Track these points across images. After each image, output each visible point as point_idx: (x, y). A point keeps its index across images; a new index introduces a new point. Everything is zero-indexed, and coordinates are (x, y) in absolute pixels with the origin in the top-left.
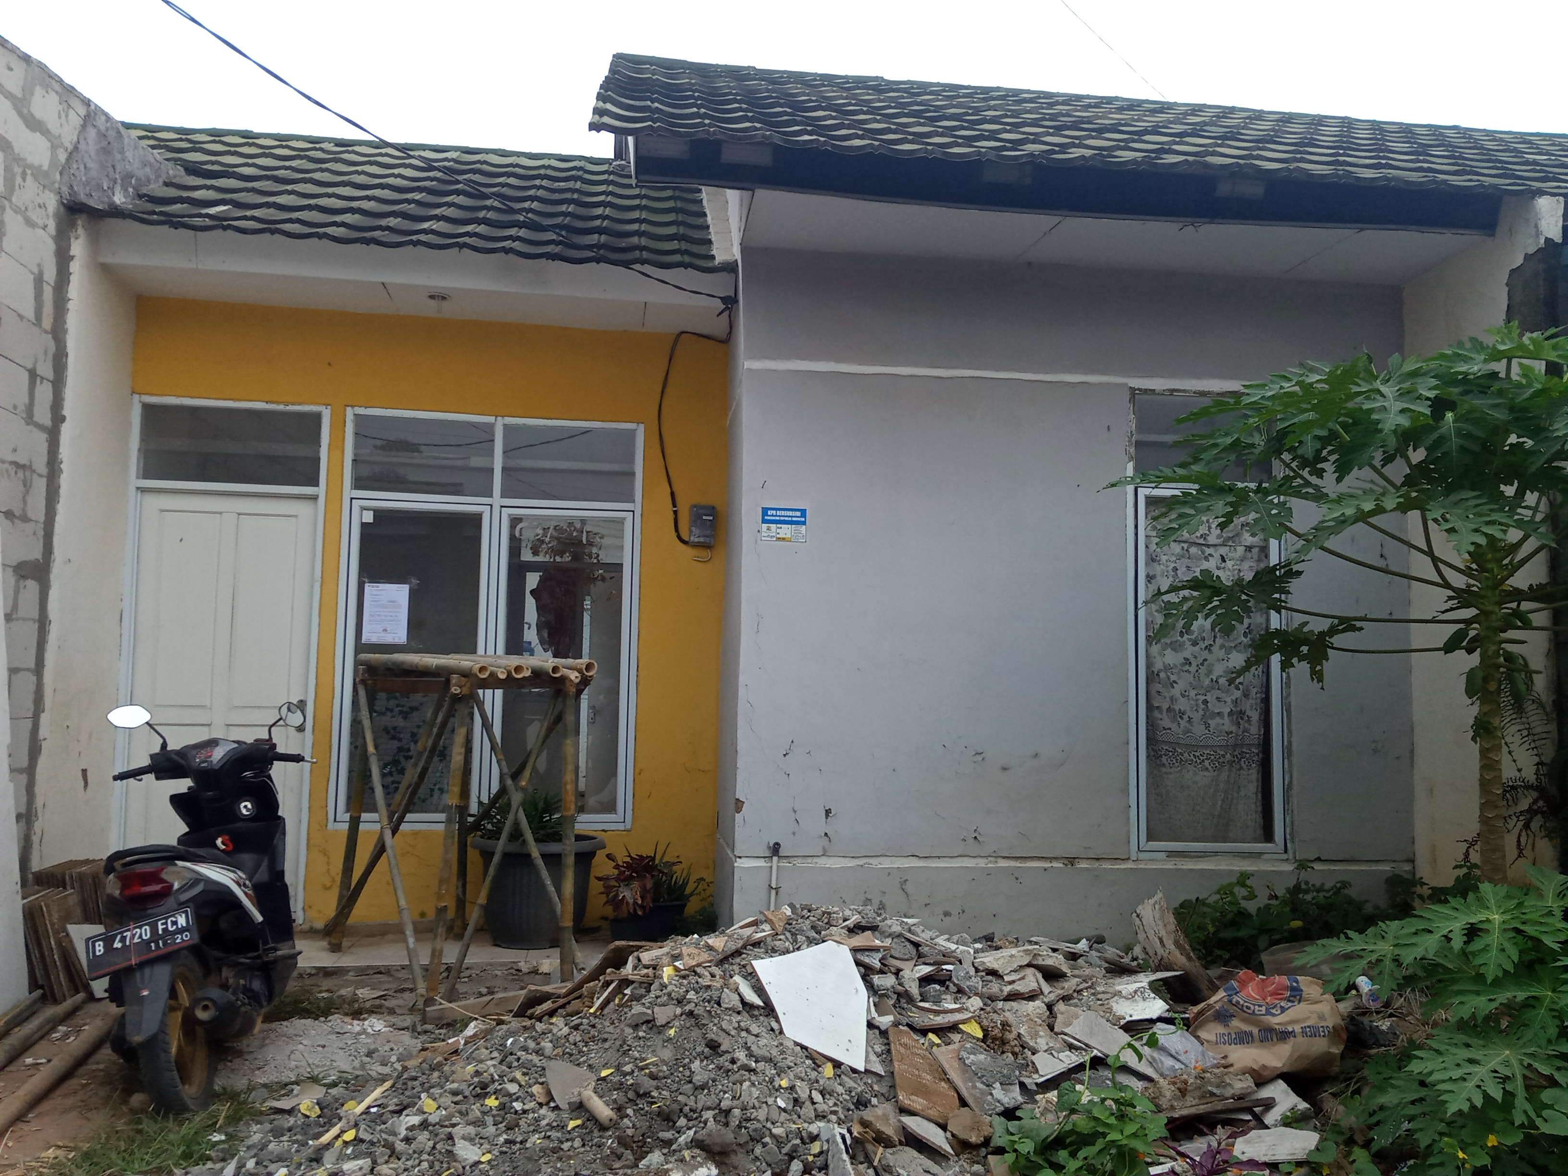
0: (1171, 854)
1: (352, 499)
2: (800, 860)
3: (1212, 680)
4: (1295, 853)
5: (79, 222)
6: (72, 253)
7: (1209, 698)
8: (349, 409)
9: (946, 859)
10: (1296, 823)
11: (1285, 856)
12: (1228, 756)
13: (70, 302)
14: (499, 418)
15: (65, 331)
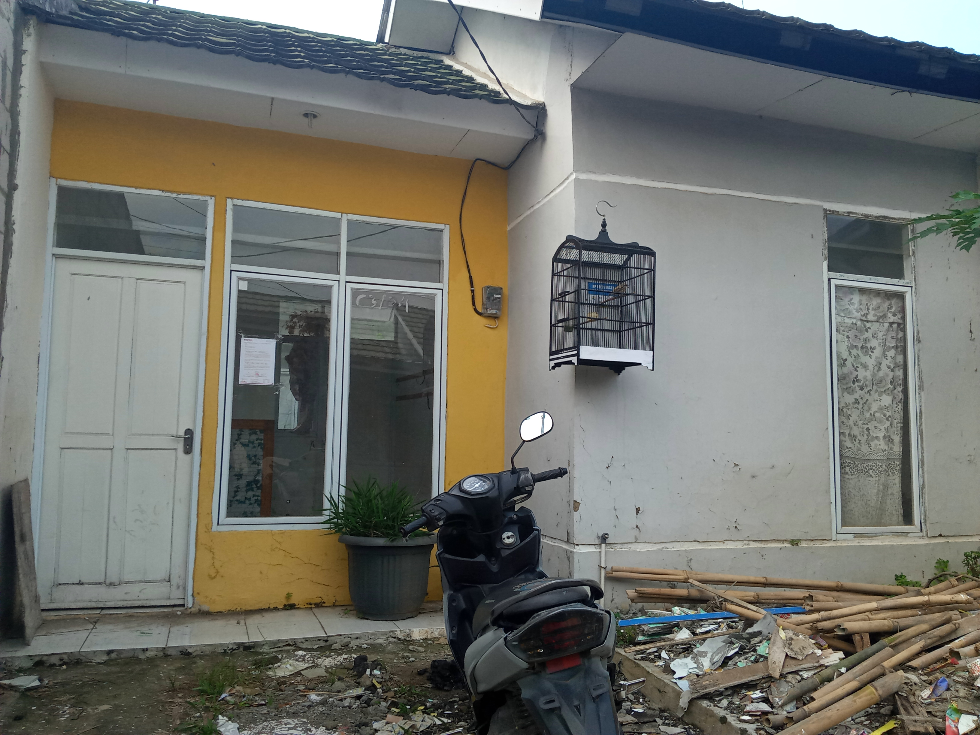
0: (857, 535)
1: (231, 271)
2: (619, 546)
3: (871, 414)
4: (927, 532)
5: (31, 22)
6: (24, 48)
7: (869, 426)
8: (229, 201)
9: (717, 543)
10: (927, 512)
11: (921, 534)
12: (884, 466)
13: (22, 89)
14: (344, 215)
15: (18, 114)
